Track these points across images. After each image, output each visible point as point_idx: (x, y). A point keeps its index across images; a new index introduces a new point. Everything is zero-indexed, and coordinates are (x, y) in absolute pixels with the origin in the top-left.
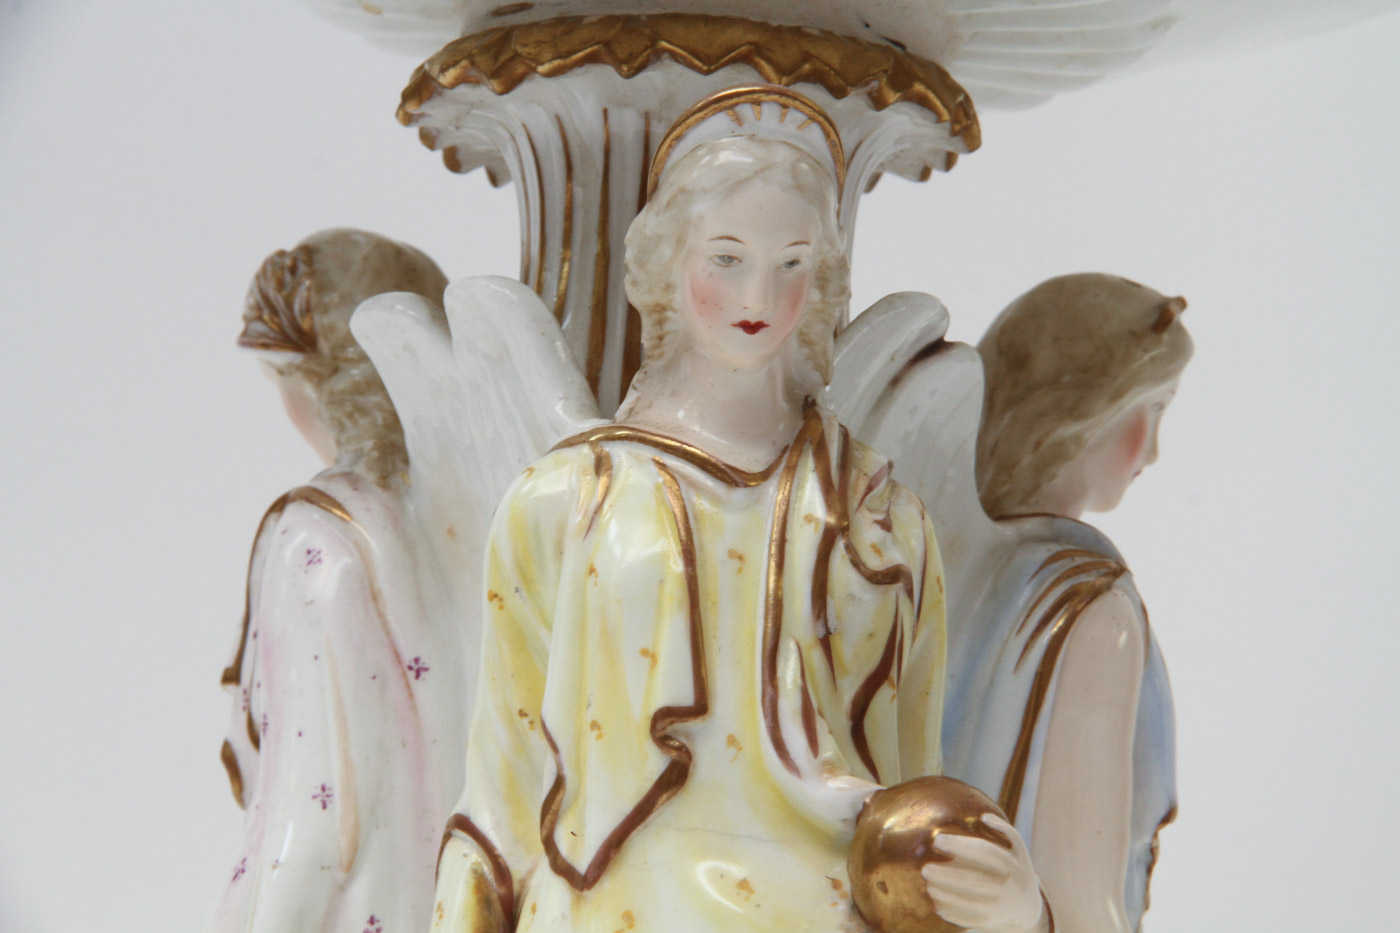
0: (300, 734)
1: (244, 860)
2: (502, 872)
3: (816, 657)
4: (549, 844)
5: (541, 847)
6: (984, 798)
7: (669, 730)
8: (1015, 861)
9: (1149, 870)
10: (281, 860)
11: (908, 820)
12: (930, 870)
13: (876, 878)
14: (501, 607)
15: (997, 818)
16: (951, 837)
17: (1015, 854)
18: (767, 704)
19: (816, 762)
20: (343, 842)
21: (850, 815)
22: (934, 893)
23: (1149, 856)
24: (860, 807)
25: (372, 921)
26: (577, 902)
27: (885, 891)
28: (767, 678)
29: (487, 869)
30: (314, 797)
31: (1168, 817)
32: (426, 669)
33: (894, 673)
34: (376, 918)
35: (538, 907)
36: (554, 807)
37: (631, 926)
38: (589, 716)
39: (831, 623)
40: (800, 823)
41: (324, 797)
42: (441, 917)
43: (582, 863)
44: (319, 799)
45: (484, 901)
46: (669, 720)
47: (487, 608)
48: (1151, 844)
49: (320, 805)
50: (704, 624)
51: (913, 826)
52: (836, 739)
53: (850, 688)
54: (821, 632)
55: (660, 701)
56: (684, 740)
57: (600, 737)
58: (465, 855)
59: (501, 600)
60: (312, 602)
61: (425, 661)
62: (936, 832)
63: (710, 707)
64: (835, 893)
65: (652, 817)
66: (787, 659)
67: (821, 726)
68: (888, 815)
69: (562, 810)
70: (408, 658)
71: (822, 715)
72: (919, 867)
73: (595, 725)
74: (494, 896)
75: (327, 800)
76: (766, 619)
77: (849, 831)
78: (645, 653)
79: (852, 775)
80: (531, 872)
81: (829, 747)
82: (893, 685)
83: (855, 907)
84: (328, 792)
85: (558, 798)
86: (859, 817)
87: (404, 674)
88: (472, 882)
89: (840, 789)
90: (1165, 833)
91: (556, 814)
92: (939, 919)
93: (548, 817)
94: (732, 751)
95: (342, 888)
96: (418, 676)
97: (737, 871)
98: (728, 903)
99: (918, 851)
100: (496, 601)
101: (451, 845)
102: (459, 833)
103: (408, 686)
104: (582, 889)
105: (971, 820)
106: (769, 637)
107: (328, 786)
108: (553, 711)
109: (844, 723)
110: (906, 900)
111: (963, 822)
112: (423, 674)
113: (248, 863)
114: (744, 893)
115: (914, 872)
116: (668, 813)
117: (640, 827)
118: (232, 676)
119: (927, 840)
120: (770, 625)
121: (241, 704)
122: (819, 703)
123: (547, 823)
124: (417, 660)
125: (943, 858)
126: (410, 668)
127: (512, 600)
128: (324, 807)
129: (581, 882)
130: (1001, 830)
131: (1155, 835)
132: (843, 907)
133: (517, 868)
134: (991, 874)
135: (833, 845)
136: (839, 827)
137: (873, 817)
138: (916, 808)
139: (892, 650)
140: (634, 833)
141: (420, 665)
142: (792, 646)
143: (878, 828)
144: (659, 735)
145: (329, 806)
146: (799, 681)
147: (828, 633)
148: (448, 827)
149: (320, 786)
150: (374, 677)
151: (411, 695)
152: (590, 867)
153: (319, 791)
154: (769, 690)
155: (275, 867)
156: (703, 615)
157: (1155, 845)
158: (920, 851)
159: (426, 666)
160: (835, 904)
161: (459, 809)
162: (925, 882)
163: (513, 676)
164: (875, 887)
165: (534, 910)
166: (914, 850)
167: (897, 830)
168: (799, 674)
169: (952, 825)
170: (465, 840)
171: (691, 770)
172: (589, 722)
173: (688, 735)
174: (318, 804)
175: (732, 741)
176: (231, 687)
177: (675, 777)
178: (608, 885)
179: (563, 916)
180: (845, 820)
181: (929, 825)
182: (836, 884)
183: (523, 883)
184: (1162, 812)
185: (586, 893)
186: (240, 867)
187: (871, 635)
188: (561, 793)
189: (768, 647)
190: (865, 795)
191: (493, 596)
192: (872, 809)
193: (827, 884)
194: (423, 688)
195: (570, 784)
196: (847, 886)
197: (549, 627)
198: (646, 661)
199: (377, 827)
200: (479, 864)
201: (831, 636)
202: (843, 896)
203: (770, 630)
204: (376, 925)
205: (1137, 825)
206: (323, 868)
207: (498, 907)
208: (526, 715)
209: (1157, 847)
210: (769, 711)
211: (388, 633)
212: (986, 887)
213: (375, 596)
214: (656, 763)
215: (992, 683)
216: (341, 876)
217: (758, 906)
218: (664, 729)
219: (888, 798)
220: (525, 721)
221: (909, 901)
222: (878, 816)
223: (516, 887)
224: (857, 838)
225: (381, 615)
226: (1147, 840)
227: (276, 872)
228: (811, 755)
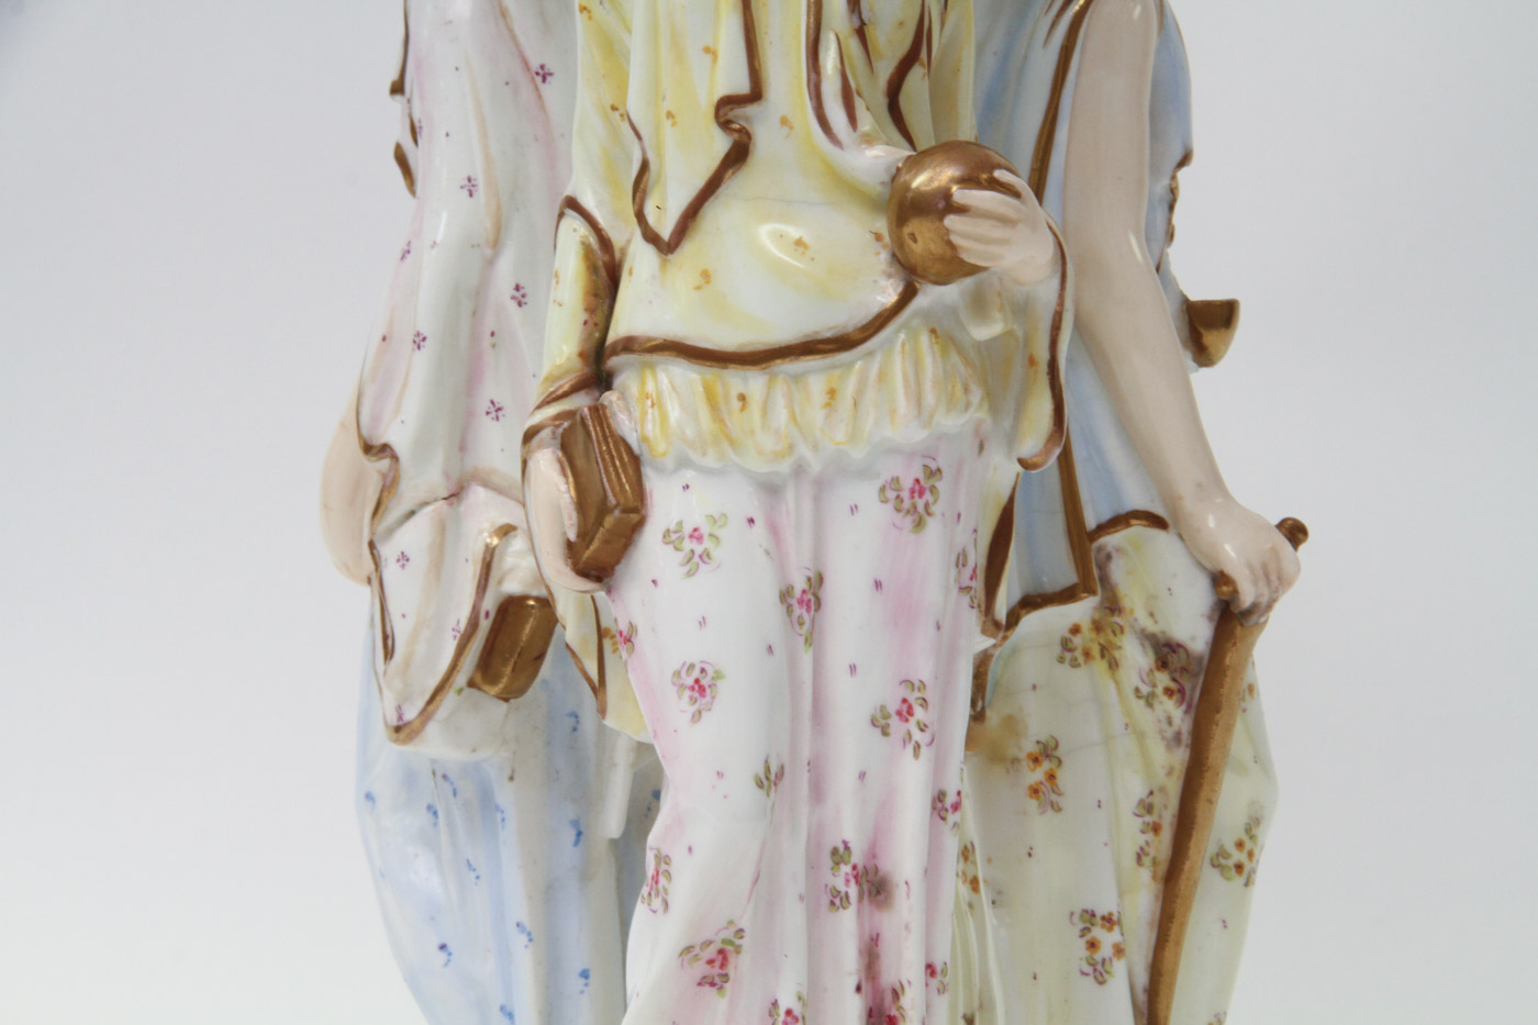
0: (447, 135)
1: (409, 243)
2: (605, 243)
3: (853, 45)
4: (640, 216)
5: (635, 220)
6: (997, 156)
7: (731, 115)
8: (1023, 208)
9: (1171, 208)
10: (438, 241)
11: (931, 180)
12: (951, 221)
13: (907, 230)
14: (590, 18)
15: (1007, 173)
16: (967, 191)
17: (1024, 203)
18: (812, 88)
19: (855, 135)
20: (489, 224)
21: (887, 178)
22: (956, 240)
23: (1171, 195)
24: (894, 171)
25: (517, 288)
26: (664, 264)
27: (915, 241)
28: (811, 66)
29: (593, 240)
30: (462, 187)
31: (1185, 160)
32: (551, 74)
33: (924, 54)
34: (522, 285)
35: (634, 271)
36: (642, 186)
37: (708, 282)
38: (667, 106)
39: (865, 16)
40: (844, 187)
41: (470, 187)
42: (557, 283)
43: (666, 231)
44: (467, 188)
45: (592, 268)
46: (730, 107)
47: (579, 18)
48: (1170, 185)
49: (467, 193)
50: (756, 24)
51: (936, 184)
52: (874, 116)
53: (885, 70)
54: (857, 24)
55: (722, 90)
56: (744, 124)
57: (674, 124)
58: (575, 230)
59: (589, 12)
60: (451, 22)
61: (550, 67)
62: (955, 188)
63: (764, 94)
64: (878, 245)
65: (720, 190)
66: (827, 49)
67: (859, 104)
68: (916, 175)
69: (648, 189)
70: (535, 65)
71: (859, 94)
72: (941, 219)
73: (670, 115)
74: (600, 263)
75: (473, 188)
76: (808, 17)
77: (886, 191)
78: (707, 50)
79: (888, 144)
80: (629, 241)
81: (866, 122)
82: (922, 65)
83: (894, 255)
84: (473, 182)
85: (645, 179)
86: (894, 178)
87: (533, 79)
88: (582, 252)
89: (877, 157)
90: (1182, 174)
91: (645, 193)
92: (962, 262)
93: (638, 194)
94: (785, 130)
95: (490, 263)
96: (544, 80)
97: (794, 232)
98: (787, 259)
99: (940, 205)
100: (585, 12)
101: (565, 223)
102: (570, 212)
103: (537, 89)
104: (666, 254)
105: (984, 176)
106: (811, 31)
107: (473, 177)
108: (635, 106)
109: (881, 101)
110: (932, 247)
111: (978, 178)
112: (549, 78)
113: (412, 245)
114: (801, 249)
115: (937, 223)
116: (734, 185)
117: (712, 199)
118: (398, 88)
119: (946, 195)
120: (812, 20)
121: (407, 111)
122: (857, 85)
123: (637, 199)
124: (542, 67)
125: (962, 210)
126: (537, 74)
127: (597, 11)
128: (471, 195)
129: (666, 247)
130: (1011, 183)
131: (1174, 177)
132: (884, 256)
133: (617, 238)
134: (1004, 221)
135: (874, 204)
136: (879, 189)
137: (904, 177)
138: (938, 170)
139: (921, 37)
140: (707, 204)
141: (546, 71)
142: (832, 37)
143: (907, 187)
144: (722, 120)
145: (475, 194)
146: (839, 65)
147: (863, 23)
148: (561, 208)
149: (466, 176)
150: (507, 83)
151: (540, 97)
152: (672, 234)
153: (466, 182)
154: (813, 76)
155: (432, 247)
156: (755, 15)
157: (1174, 185)
158: (941, 205)
159: (551, 71)
160: (878, 254)
161: (568, 192)
162: (948, 231)
163: (604, 76)
164: (906, 237)
165: (631, 273)
166: (936, 205)
167: (923, 188)
168: (838, 60)
169: (968, 181)
170: (573, 217)
171: (751, 148)
172: (665, 112)
173: (747, 119)
174: (466, 193)
175: (784, 121)
176: (398, 97)
177: (738, 155)
178: (688, 248)
179: (654, 277)
180: (883, 183)
181: (948, 183)
182: (878, 237)
183: (624, 251)
184: (1178, 157)
185: (670, 257)
186: (406, 248)
187: (901, 24)
188: (647, 174)
189: (811, 39)
190: (899, 160)
191: (583, 9)
192: (904, 171)
193: (870, 237)
194: (550, 91)
195: (653, 166)
196: (887, 239)
197: (630, 32)
198: (709, 58)
199: (518, 210)
200: (587, 237)
201: (865, 28)
202: (884, 247)
203: (812, 26)
204: (522, 291)
205: (1155, 170)
206: (473, 246)
207: (603, 272)
208: (617, 109)
209: (1177, 188)
210: (813, 93)
211: (517, 44)
212: (998, 232)
213: (504, 14)
214: (721, 144)
215: (1026, 57)
216: (489, 252)
217: (813, 259)
218: (726, 114)
219: (918, 161)
220: (617, 114)
221: (936, 248)
222: (907, 177)
223: (617, 255)
224: (891, 197)
225: (511, 30)
226: (1166, 182)
227: (434, 252)
228: (851, 129)
